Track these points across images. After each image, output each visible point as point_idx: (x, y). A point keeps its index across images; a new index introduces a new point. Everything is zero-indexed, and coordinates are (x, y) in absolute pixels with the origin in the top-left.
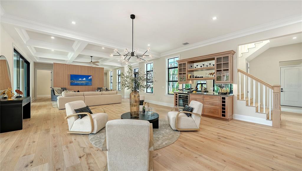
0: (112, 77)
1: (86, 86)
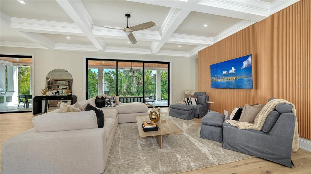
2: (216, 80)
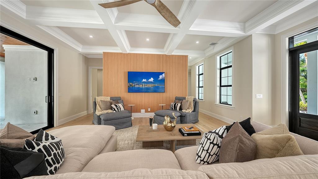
0: (201, 76)
1: (155, 94)
2: (135, 86)
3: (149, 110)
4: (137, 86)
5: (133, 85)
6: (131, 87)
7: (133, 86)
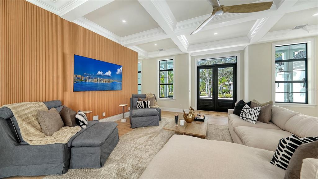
2: (86, 80)
3: (104, 114)
4: (90, 80)
5: (83, 78)
6: (79, 81)
7: (83, 80)
